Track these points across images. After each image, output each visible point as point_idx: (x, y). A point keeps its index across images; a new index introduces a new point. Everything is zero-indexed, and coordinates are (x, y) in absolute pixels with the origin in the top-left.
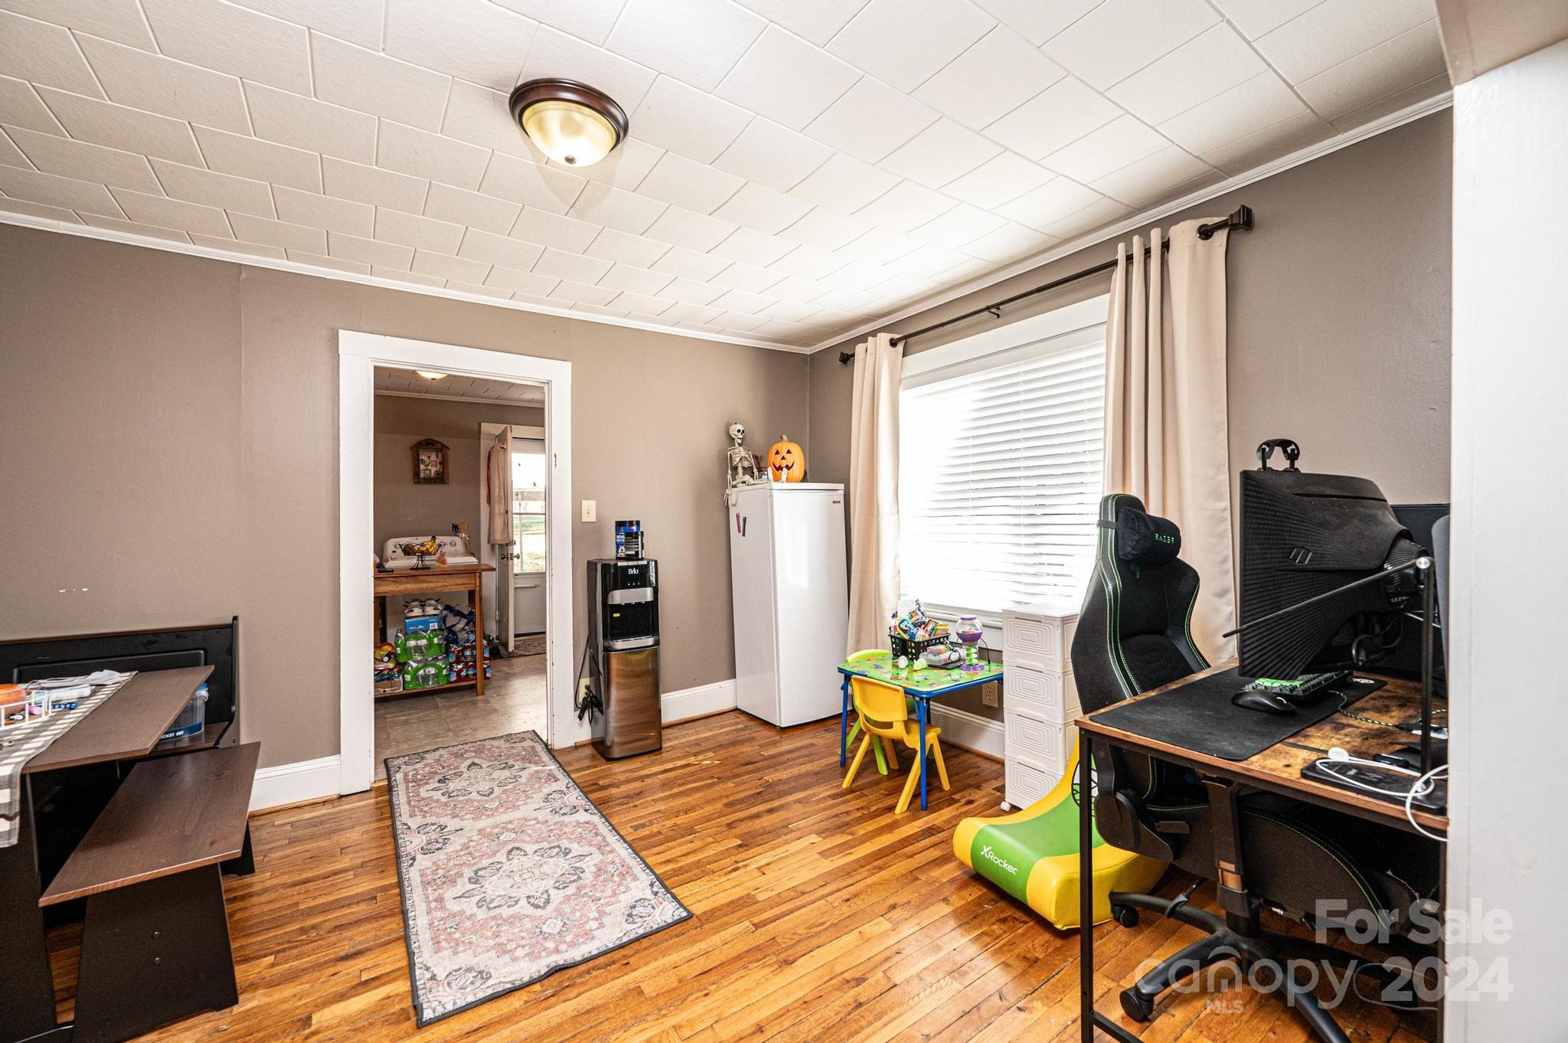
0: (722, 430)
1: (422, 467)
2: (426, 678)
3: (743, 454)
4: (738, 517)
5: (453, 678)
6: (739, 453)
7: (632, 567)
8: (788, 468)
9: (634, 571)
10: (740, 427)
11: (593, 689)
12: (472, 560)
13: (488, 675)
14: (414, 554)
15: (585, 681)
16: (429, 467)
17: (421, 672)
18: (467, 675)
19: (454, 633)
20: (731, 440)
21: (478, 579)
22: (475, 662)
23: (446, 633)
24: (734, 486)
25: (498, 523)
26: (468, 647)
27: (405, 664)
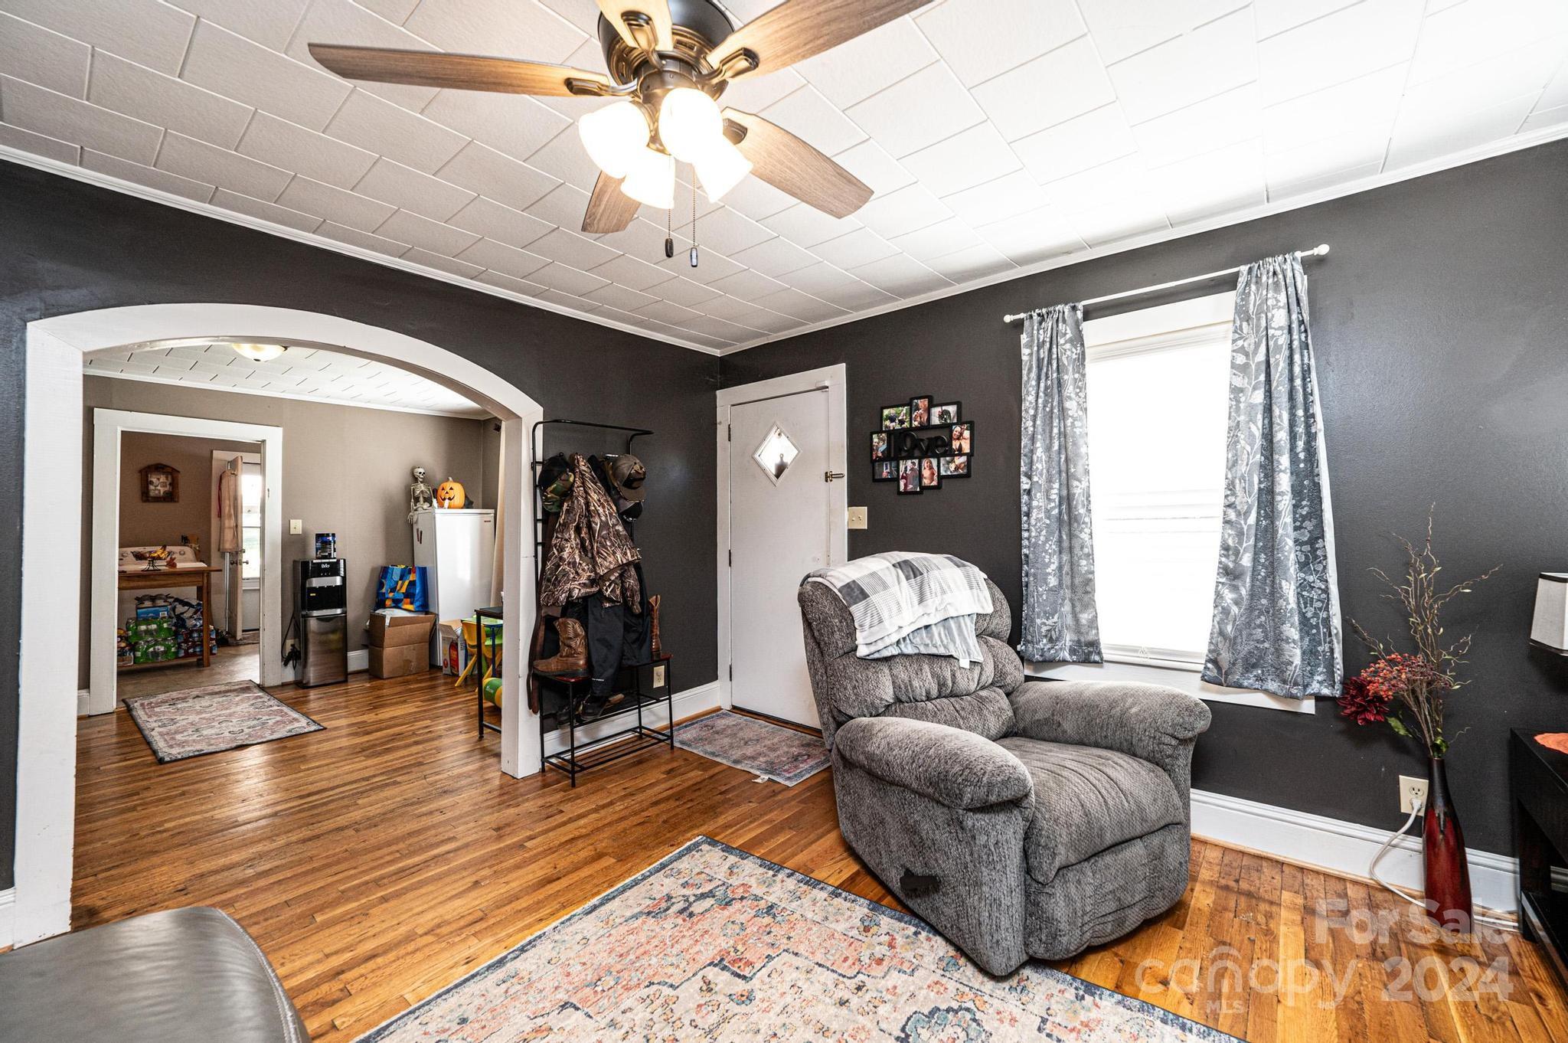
0: (408, 471)
1: (152, 487)
2: (156, 654)
3: (423, 488)
4: (418, 530)
5: (182, 653)
6: (422, 487)
7: (324, 563)
8: (450, 499)
9: (326, 566)
10: (421, 470)
11: (297, 646)
12: (202, 565)
13: (214, 652)
14: (145, 559)
15: (289, 642)
16: (159, 488)
17: (151, 649)
18: (195, 652)
19: (183, 620)
20: (415, 479)
21: (205, 578)
22: (202, 641)
23: (175, 620)
24: (416, 510)
25: (228, 535)
26: (196, 631)
27: (136, 643)
